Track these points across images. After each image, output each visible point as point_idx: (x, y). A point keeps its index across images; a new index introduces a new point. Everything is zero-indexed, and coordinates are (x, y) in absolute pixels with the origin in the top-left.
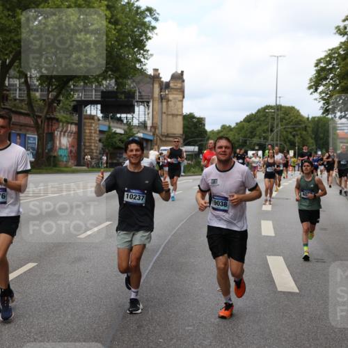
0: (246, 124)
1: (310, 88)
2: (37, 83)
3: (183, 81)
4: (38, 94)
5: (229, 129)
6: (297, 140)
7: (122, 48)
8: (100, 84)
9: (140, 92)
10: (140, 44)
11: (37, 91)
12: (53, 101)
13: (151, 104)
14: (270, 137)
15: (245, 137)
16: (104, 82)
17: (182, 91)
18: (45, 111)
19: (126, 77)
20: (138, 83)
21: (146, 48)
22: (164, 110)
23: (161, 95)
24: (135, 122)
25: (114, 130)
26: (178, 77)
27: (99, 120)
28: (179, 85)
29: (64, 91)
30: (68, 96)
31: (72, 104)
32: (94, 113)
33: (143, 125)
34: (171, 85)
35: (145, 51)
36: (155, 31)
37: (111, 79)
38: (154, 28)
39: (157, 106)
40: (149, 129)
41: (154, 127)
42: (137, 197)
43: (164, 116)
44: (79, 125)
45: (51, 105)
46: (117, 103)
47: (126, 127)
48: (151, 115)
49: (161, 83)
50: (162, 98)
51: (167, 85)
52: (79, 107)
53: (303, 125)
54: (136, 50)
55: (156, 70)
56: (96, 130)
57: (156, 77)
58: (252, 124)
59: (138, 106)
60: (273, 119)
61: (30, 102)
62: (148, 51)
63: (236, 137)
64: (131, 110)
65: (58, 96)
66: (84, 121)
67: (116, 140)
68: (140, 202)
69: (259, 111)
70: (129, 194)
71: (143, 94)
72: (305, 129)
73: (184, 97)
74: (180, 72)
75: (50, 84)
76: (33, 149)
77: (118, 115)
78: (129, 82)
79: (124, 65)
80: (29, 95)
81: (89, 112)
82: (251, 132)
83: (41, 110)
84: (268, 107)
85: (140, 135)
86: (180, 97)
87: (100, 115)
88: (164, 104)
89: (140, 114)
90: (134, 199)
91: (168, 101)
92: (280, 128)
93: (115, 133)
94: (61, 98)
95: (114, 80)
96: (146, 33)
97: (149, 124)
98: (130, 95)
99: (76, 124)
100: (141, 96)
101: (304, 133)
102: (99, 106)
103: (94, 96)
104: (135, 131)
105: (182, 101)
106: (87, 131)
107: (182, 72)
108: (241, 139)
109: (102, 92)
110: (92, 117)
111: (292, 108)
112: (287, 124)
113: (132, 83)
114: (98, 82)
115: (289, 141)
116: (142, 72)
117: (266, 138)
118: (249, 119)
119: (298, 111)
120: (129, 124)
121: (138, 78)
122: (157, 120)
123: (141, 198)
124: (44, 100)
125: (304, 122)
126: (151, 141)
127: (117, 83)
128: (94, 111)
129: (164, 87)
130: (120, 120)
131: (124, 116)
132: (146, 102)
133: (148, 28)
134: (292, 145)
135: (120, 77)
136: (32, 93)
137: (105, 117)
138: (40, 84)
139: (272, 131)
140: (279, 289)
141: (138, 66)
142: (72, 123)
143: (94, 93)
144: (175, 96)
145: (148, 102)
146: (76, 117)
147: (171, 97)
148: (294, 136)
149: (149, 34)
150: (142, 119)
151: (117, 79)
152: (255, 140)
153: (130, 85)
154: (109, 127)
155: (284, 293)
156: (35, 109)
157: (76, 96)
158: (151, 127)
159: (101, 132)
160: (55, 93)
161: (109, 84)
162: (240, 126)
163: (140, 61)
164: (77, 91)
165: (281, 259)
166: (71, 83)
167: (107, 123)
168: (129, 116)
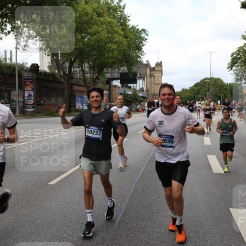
0: (195, 88)
1: (228, 68)
2: (88, 70)
3: (162, 66)
4: (88, 76)
5: (186, 90)
6: (222, 95)
7: (130, 50)
8: (119, 69)
9: (140, 73)
10: (139, 48)
11: (88, 74)
12: (96, 79)
13: (145, 79)
14: (207, 95)
15: (194, 94)
16: (121, 68)
17: (161, 71)
18: (92, 84)
19: (132, 65)
20: (139, 68)
21: (143, 50)
22: (152, 82)
23: (151, 74)
24: (138, 88)
25: (127, 92)
26: (159, 65)
27: (119, 87)
28: (160, 69)
29: (101, 73)
30: (103, 76)
31: (106, 80)
32: (116, 84)
33: (142, 90)
34: (156, 69)
35: (142, 51)
36: (147, 41)
37: (125, 66)
38: (146, 39)
39: (149, 80)
40: (145, 91)
41: (147, 90)
42: (95, 133)
43: (152, 85)
44: (110, 90)
45: (95, 81)
46: (128, 79)
47: (133, 91)
48: (145, 84)
49: (150, 68)
50: (151, 75)
51: (154, 69)
52: (109, 81)
53: (225, 88)
54: (137, 51)
55: (148, 61)
56: (117, 93)
57: (148, 65)
58: (198, 88)
59: (139, 80)
60: (209, 85)
61: (85, 79)
62: (143, 52)
63: (190, 95)
64: (135, 82)
65: (98, 76)
66: (111, 88)
67: (128, 97)
68: (97, 136)
69: (201, 81)
70: (89, 130)
71: (141, 74)
72: (226, 89)
73: (162, 75)
74: (160, 62)
75: (94, 70)
76: (87, 103)
77: (129, 85)
78: (134, 68)
79: (131, 59)
80: (84, 76)
81: (114, 84)
82: (198, 92)
83: (90, 83)
84: (206, 79)
85: (140, 95)
86: (160, 74)
87: (120, 85)
88: (152, 78)
89: (140, 84)
90: (93, 134)
91: (154, 77)
92: (213, 89)
93: (128, 94)
94: (100, 77)
95: (126, 68)
96: (142, 42)
97: (145, 89)
98: (135, 74)
99: (108, 90)
100: (140, 75)
101: (226, 91)
102: (119, 81)
103: (117, 75)
104: (138, 93)
105: (161, 77)
106: (114, 93)
107: (161, 62)
108: (192, 95)
109: (121, 73)
110: (116, 86)
111: (219, 79)
112: (216, 87)
113: (136, 68)
114: (119, 68)
115: (218, 96)
116: (141, 62)
117: (205, 95)
118: (196, 85)
119: (222, 80)
120: (135, 90)
121: (139, 65)
122: (149, 87)
123: (99, 133)
124: (91, 78)
125: (225, 86)
126: (146, 97)
127: (128, 69)
128: (117, 83)
129: (152, 69)
130: (130, 87)
131: (132, 85)
132: (143, 78)
133: (143, 40)
134: (219, 98)
135: (130, 65)
136: (86, 75)
137: (123, 86)
138: (89, 70)
139: (208, 91)
140: (214, 172)
141: (138, 59)
142: (106, 90)
143: (116, 74)
144: (158, 74)
145: (144, 78)
146: (107, 86)
147: (155, 75)
148: (220, 93)
149: (144, 43)
150: (141, 87)
151: (128, 66)
152: (200, 96)
153: (135, 69)
154: (125, 91)
155: (217, 174)
156: (87, 83)
157: (107, 76)
158: (146, 91)
159: (121, 94)
160: (97, 75)
161: (124, 69)
162: (192, 89)
163: (139, 57)
164: (108, 73)
165: (215, 156)
166: (105, 69)
167: (123, 89)
168: (135, 85)
